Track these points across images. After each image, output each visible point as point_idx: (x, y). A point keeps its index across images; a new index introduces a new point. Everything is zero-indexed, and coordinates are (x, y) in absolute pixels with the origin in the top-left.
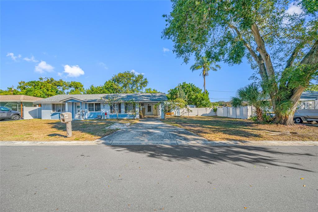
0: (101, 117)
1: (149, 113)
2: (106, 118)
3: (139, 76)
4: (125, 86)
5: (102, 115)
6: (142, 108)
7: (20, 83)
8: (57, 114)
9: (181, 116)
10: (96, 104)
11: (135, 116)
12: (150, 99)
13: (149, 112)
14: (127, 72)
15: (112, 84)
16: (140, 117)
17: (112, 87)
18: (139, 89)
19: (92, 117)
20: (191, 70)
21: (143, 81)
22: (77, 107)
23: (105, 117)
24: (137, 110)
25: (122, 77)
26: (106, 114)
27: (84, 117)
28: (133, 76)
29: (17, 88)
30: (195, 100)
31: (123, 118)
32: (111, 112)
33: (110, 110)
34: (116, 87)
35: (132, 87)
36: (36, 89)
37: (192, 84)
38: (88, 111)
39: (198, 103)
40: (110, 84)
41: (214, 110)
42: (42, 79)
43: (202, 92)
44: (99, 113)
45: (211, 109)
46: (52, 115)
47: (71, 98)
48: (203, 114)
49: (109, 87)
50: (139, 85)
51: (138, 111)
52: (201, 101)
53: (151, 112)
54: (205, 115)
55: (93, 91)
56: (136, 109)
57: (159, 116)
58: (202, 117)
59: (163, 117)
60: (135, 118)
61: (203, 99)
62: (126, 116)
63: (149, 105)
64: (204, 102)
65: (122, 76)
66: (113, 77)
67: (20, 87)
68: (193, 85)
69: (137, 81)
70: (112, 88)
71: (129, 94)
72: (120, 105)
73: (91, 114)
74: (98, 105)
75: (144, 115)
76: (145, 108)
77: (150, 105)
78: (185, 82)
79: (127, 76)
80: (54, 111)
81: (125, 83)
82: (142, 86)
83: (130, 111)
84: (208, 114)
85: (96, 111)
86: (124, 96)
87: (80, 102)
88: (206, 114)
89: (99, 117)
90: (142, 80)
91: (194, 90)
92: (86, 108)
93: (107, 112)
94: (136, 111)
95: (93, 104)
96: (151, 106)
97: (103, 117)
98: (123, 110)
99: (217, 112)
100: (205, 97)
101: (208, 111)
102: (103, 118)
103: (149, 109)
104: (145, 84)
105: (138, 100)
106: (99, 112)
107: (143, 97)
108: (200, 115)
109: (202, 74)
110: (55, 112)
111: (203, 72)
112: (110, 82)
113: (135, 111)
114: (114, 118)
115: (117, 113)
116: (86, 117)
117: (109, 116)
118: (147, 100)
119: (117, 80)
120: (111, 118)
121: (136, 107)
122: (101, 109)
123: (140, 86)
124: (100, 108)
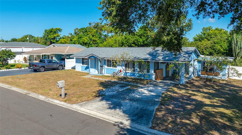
5: (117, 71)
38: (107, 66)
47: (92, 55)
92: (105, 64)
110: (84, 65)
114: (128, 76)
120: (125, 76)
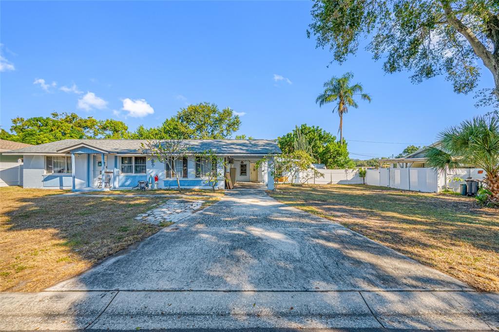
0: (147, 185)
1: (243, 177)
2: (156, 188)
3: (224, 111)
4: (200, 128)
5: (148, 180)
6: (231, 169)
7: (14, 121)
8: (56, 177)
9: (303, 184)
10: (136, 158)
11: (216, 185)
12: (247, 150)
13: (244, 175)
14: (204, 105)
15: (176, 125)
16: (226, 185)
17: (175, 129)
18: (225, 134)
19: (128, 186)
20: (319, 103)
21: (232, 121)
22: (97, 165)
23: (156, 185)
24: (221, 171)
25: (195, 113)
26: (156, 179)
27: (112, 185)
28: (214, 112)
29: (11, 130)
30: (324, 154)
31: (191, 187)
32: (168, 175)
33: (165, 171)
34: (183, 129)
35: (212, 131)
36: (41, 131)
37: (318, 127)
38: (120, 172)
39: (329, 160)
40: (173, 124)
41: (360, 173)
42: (57, 115)
43: (336, 141)
44: (142, 176)
45: (355, 171)
46: (46, 180)
47: (82, 145)
48: (341, 181)
49: (171, 129)
50: (224, 127)
51: (223, 175)
52: (335, 157)
53: (246, 175)
54: (345, 183)
55: (142, 135)
56: (218, 170)
57: (261, 183)
58: (339, 186)
59: (272, 188)
60: (216, 188)
61: (339, 154)
62: (197, 183)
63: (242, 162)
64: (341, 159)
65: (195, 111)
66: (178, 112)
67: (15, 128)
68: (319, 129)
69: (221, 120)
70: (176, 131)
71: (205, 141)
72: (185, 160)
73: (127, 178)
74: (140, 160)
75: (233, 182)
76: (235, 169)
77: (244, 163)
78: (306, 124)
79: (203, 111)
80: (50, 172)
81: (200, 123)
82: (231, 129)
83: (207, 174)
84: (349, 181)
85: (136, 171)
86: (197, 143)
87: (101, 153)
88: (347, 181)
89: (143, 185)
90: (230, 119)
91: (322, 137)
92: (116, 167)
93: (160, 174)
94: (218, 173)
95: (130, 158)
96: (245, 165)
97: (150, 185)
98: (192, 171)
99: (365, 178)
100: (341, 150)
101: (349, 175)
102: (150, 188)
103: (243, 171)
104: (236, 126)
105: (222, 152)
106: (144, 174)
107: (232, 146)
108: (335, 181)
109: (336, 109)
110: (52, 173)
111: (339, 106)
112: (173, 120)
113: (215, 175)
114: (173, 187)
115: (179, 177)
116: (117, 184)
117: (163, 183)
118: (241, 151)
119: (186, 118)
120: (166, 187)
121: (218, 165)
122: (147, 170)
123: (226, 129)
124: (145, 166)
